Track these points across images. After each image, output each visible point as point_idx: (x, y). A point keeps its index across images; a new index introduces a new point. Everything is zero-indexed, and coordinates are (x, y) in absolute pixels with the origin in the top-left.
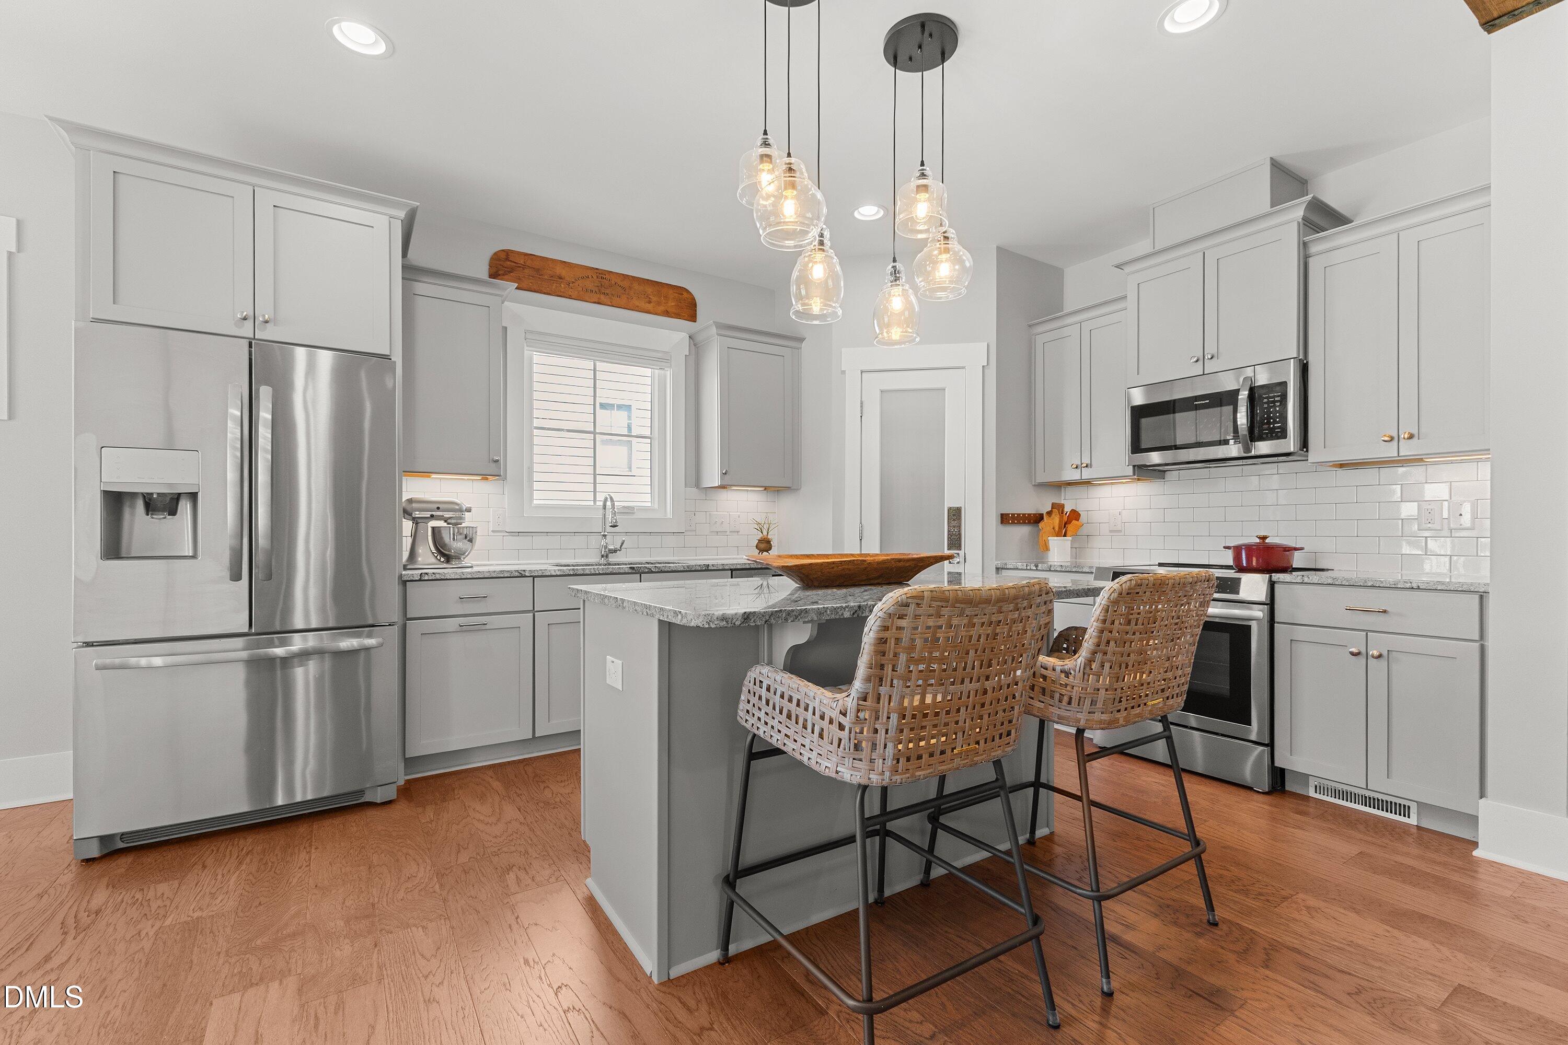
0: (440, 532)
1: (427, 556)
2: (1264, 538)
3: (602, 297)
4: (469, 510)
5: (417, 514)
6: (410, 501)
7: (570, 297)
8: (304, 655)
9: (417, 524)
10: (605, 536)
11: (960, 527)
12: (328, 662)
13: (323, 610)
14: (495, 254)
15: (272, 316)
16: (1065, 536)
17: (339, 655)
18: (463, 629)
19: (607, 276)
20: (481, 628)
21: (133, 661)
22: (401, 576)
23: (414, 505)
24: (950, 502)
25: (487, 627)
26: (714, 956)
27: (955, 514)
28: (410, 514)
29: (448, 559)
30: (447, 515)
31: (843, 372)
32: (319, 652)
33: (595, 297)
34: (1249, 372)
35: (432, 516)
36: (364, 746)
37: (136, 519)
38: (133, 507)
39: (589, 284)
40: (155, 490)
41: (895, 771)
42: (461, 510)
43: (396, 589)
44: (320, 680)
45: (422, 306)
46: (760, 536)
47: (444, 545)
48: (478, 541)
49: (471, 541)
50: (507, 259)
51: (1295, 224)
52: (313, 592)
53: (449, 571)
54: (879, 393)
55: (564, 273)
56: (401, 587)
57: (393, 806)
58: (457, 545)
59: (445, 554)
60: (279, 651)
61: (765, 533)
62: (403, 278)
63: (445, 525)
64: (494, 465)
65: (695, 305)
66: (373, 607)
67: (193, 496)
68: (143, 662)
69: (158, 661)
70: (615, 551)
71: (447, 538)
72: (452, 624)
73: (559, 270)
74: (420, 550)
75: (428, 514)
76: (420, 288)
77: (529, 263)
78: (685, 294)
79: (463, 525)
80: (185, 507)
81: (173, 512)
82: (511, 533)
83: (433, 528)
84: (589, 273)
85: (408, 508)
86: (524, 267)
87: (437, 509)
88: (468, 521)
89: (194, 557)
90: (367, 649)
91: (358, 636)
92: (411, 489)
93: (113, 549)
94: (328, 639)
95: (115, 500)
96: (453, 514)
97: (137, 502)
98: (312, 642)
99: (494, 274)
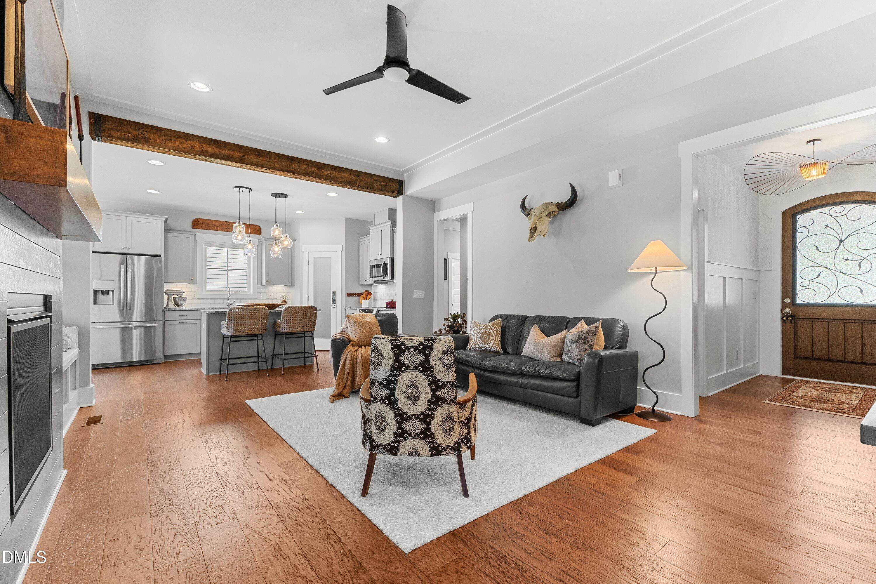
0: (176, 299)
1: (172, 305)
2: (392, 300)
3: (229, 230)
4: (184, 292)
5: (168, 294)
6: (167, 290)
7: (218, 230)
8: (137, 327)
9: (169, 296)
10: (228, 300)
11: (335, 297)
12: (143, 329)
13: (142, 317)
14: (194, 220)
15: (131, 247)
16: (366, 300)
17: (146, 327)
18: (180, 323)
19: (230, 224)
20: (186, 323)
21: (96, 327)
22: (163, 310)
23: (168, 291)
24: (333, 290)
25: (187, 323)
26: (219, 373)
27: (334, 293)
28: (167, 294)
29: (178, 306)
30: (177, 294)
31: (303, 252)
32: (141, 326)
33: (226, 230)
34: (384, 260)
35: (173, 294)
36: (153, 349)
37: (100, 296)
39: (224, 226)
40: (104, 289)
41: (233, 333)
42: (182, 293)
43: (162, 313)
44: (140, 334)
45: (170, 239)
46: (283, 300)
47: (177, 302)
48: (187, 301)
49: (185, 301)
50: (197, 221)
51: (390, 226)
52: (139, 313)
53: (178, 309)
54: (313, 258)
55: (216, 224)
56: (163, 313)
57: (160, 365)
58: (180, 302)
59: (177, 305)
60: (131, 326)
61: (285, 299)
62: (165, 232)
63: (177, 297)
64: (191, 280)
65: (261, 230)
66: (156, 317)
67: (113, 291)
68: (98, 327)
69: (102, 327)
70: (232, 304)
71: (178, 300)
72: (177, 322)
73: (214, 223)
74: (170, 303)
75: (172, 294)
76: (169, 234)
77: (204, 222)
78: (257, 227)
79: (183, 297)
80: (111, 293)
81: (108, 294)
83: (174, 298)
84: (224, 223)
85: (166, 292)
86: (203, 223)
87: (175, 292)
88: (184, 296)
89: (113, 304)
90: (155, 326)
91: (152, 323)
92: (167, 287)
93: (95, 302)
94: (142, 324)
95: (96, 292)
96: (180, 293)
97: (100, 292)
98: (138, 324)
99: (193, 227)
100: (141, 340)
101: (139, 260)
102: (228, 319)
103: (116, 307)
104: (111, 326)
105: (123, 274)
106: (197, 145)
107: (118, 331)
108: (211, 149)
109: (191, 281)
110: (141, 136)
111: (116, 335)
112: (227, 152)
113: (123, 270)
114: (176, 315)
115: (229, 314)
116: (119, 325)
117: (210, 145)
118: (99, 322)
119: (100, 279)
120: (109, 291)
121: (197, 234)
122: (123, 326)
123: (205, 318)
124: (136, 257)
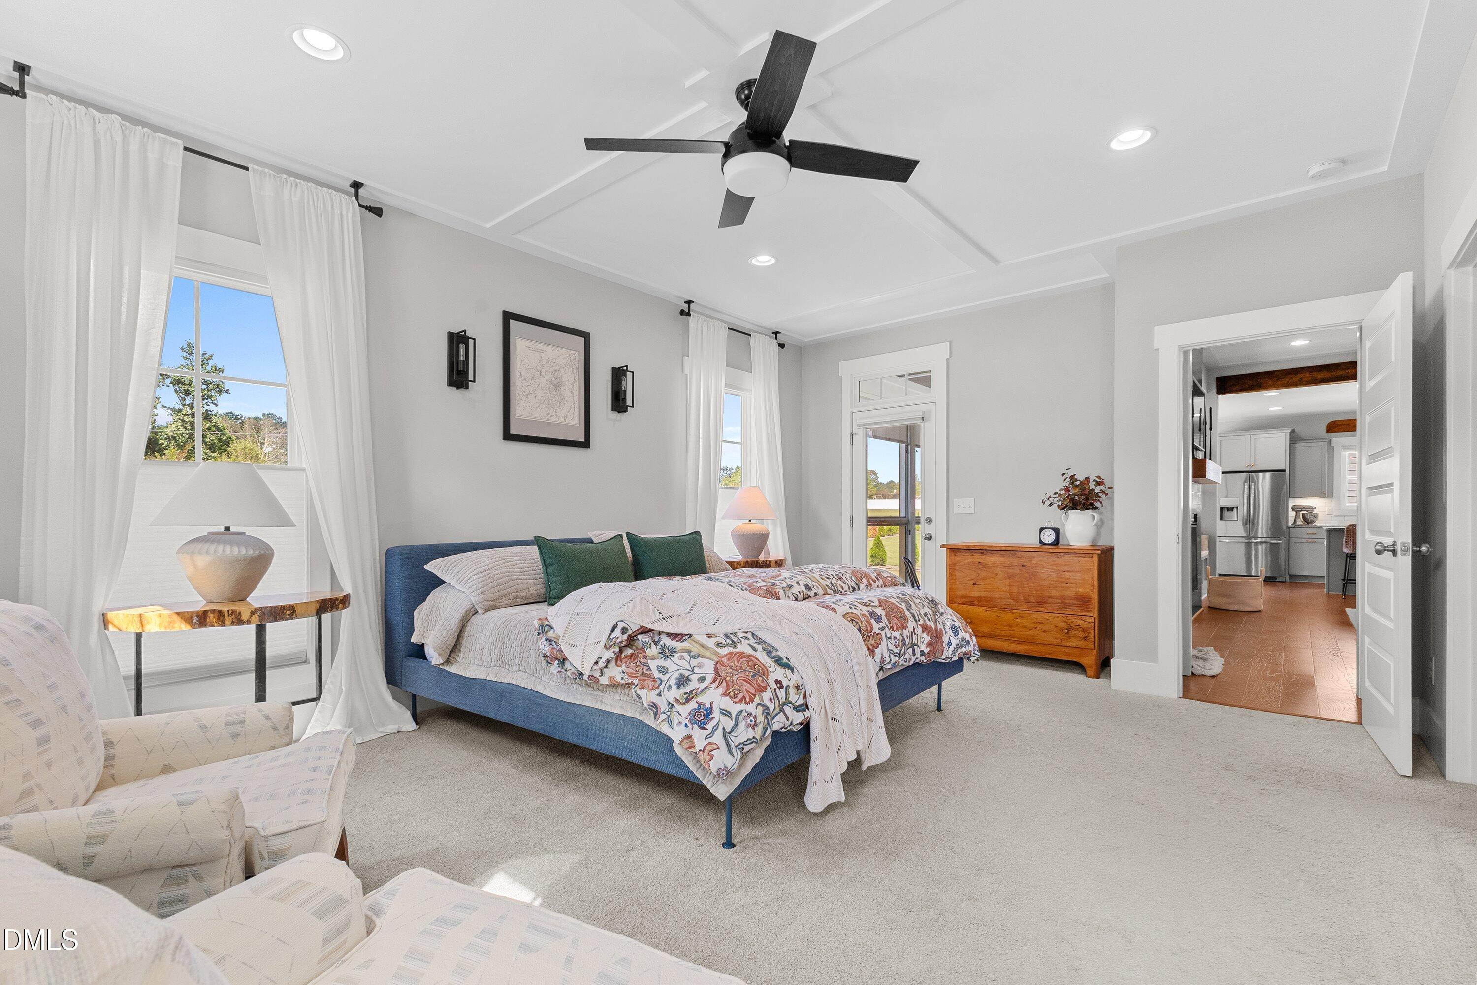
0: (1305, 515)
1: (1300, 522)
4: (1316, 508)
5: (1296, 510)
6: (1293, 506)
8: (1262, 543)
9: (1296, 513)
12: (1268, 545)
13: (1267, 533)
14: (1330, 423)
15: (1254, 464)
17: (1272, 543)
18: (1307, 542)
20: (1314, 542)
21: (1222, 540)
22: (1290, 526)
23: (1295, 507)
25: (1316, 542)
28: (1294, 510)
29: (1308, 523)
30: (1307, 510)
32: (1266, 542)
35: (1302, 510)
36: (1279, 568)
37: (1226, 513)
38: (1225, 510)
40: (1229, 506)
42: (1312, 508)
43: (1289, 530)
44: (1266, 548)
45: (1297, 450)
47: (1306, 519)
48: (1319, 517)
50: (1334, 424)
52: (1264, 528)
53: (1306, 526)
57: (1285, 583)
58: (1310, 519)
59: (1306, 522)
60: (1255, 541)
62: (1290, 444)
63: (1307, 512)
66: (1282, 533)
67: (1237, 508)
68: (1224, 541)
69: (1227, 541)
71: (1308, 517)
72: (1305, 541)
74: (1298, 520)
75: (1300, 510)
76: (1296, 446)
77: (1344, 423)
79: (1314, 513)
80: (1235, 510)
81: (1233, 511)
82: (1335, 515)
83: (1302, 514)
85: (1292, 508)
86: (1342, 425)
87: (1303, 508)
88: (1315, 511)
89: (1238, 520)
90: (1279, 544)
91: (1277, 541)
92: (1292, 503)
93: (1222, 518)
94: (1268, 540)
95: (1222, 509)
96: (1310, 509)
97: (1226, 509)
98: (1264, 540)
99: (1328, 431)
100: (1266, 554)
101: (1264, 477)
102: (1346, 536)
103: (1240, 522)
104: (1236, 541)
105: (1246, 491)
106: (1307, 375)
107: (1243, 545)
108: (1320, 376)
109: (1323, 495)
110: (1255, 383)
111: (1241, 549)
112: (1340, 373)
113: (1246, 487)
114: (1304, 533)
115: (1347, 531)
116: (1243, 540)
117: (1320, 371)
118: (1225, 537)
119: (1227, 497)
120: (1233, 508)
121: (1334, 440)
122: (1246, 541)
123: (1325, 535)
124: (1261, 474)
